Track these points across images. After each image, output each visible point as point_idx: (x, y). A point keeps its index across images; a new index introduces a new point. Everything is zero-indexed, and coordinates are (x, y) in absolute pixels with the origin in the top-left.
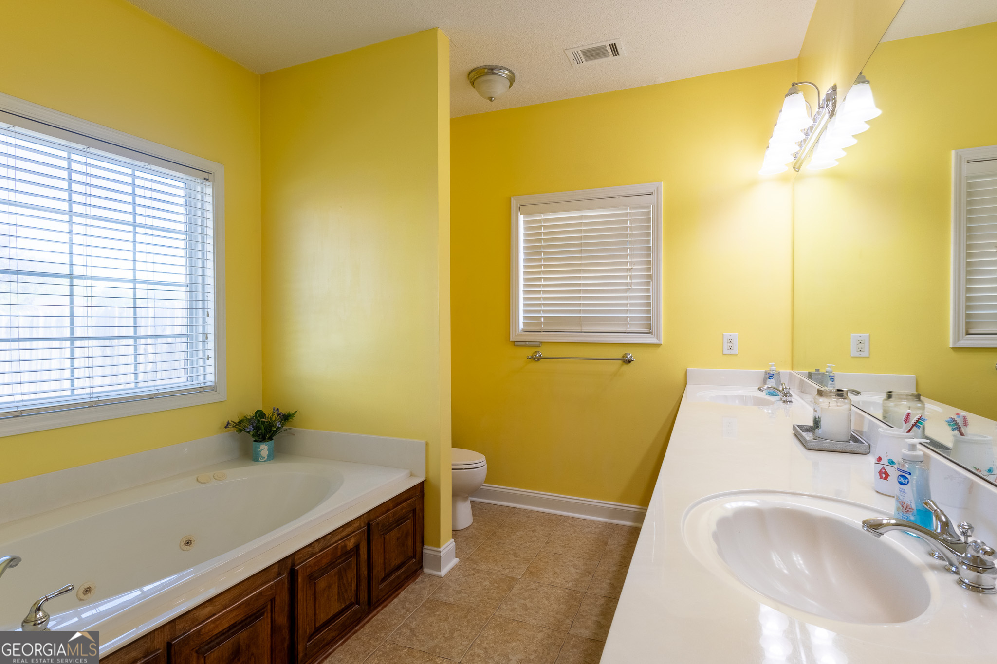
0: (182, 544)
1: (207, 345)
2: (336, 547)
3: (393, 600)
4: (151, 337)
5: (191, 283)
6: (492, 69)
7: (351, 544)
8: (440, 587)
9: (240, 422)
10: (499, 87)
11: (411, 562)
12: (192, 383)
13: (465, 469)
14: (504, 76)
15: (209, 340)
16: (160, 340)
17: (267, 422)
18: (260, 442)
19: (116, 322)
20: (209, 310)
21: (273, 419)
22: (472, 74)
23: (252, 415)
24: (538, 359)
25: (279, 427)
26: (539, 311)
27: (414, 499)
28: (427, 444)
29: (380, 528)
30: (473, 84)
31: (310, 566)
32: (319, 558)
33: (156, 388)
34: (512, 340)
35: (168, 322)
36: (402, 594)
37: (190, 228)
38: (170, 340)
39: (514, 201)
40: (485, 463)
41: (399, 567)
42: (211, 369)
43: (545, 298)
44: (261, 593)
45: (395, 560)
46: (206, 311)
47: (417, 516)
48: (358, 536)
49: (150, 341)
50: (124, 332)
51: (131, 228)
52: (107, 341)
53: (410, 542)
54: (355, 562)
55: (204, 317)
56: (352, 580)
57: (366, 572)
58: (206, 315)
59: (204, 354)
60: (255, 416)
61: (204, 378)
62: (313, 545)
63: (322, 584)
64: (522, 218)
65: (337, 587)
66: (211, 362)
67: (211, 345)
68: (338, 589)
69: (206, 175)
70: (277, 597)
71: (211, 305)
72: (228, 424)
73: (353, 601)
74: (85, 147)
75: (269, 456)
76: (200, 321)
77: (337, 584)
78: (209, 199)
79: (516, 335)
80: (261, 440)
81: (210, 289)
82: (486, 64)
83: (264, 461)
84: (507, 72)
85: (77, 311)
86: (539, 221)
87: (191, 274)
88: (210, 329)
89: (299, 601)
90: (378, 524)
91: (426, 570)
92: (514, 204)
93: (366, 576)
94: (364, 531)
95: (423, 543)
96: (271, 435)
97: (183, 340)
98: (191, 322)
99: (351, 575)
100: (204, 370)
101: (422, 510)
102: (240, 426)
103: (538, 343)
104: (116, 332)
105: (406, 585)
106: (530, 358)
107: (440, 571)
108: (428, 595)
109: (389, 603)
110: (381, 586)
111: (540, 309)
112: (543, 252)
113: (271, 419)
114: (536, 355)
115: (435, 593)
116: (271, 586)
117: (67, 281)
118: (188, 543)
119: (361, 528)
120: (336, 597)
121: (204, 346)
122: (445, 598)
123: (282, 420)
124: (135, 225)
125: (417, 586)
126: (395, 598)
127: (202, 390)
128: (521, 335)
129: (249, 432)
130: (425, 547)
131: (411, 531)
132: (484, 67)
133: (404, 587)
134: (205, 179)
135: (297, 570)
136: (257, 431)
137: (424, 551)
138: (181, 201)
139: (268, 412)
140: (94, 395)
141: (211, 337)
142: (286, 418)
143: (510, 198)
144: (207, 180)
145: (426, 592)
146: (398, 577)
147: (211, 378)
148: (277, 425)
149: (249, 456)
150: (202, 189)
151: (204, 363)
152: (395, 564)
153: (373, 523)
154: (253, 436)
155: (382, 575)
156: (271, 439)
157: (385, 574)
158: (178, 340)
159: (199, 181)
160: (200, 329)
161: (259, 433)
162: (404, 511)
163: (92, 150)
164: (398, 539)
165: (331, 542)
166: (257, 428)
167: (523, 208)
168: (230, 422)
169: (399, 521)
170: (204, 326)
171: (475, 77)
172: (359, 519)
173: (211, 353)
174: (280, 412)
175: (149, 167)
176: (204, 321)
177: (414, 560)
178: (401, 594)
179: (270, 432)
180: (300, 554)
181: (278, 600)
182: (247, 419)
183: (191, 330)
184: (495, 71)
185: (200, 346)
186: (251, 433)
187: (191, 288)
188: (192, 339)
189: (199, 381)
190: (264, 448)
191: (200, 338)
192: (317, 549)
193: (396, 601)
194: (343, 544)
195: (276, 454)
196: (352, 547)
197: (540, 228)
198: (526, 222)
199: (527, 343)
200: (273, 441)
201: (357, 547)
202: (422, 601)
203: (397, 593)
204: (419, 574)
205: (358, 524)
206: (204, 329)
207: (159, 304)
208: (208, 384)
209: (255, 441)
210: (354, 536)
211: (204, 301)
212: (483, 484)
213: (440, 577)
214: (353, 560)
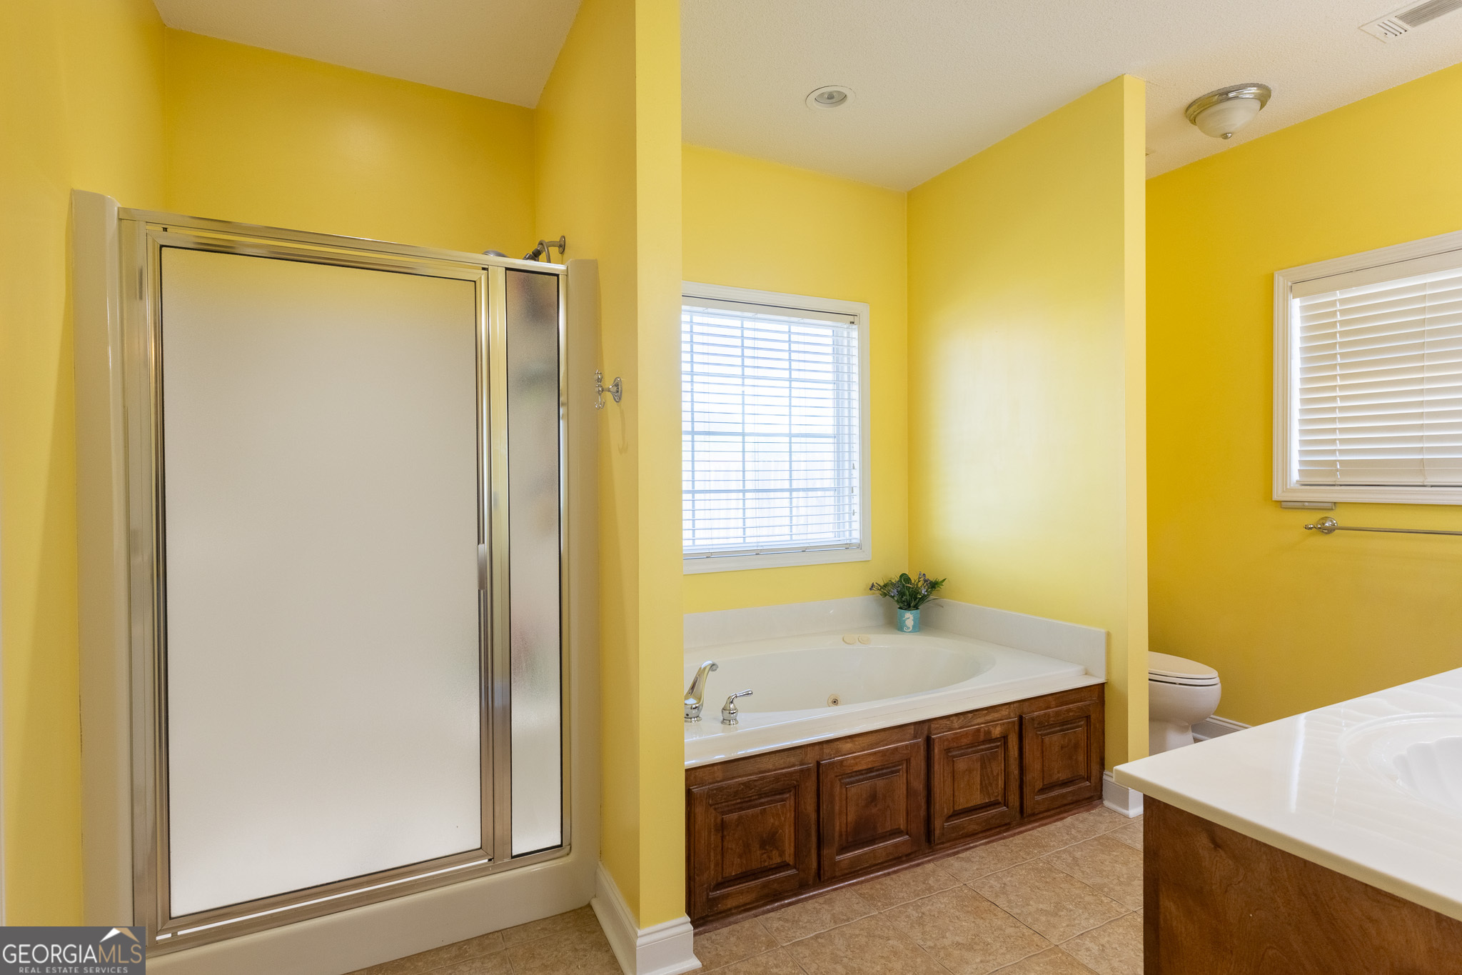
0: (830, 701)
1: (852, 500)
2: (978, 730)
3: (1055, 821)
4: (804, 490)
5: (838, 434)
6: (1227, 93)
7: (997, 732)
8: (1125, 828)
9: (885, 586)
10: (1241, 116)
11: (1083, 784)
12: (838, 539)
13: (1180, 684)
14: (1247, 96)
15: (854, 494)
16: (811, 494)
17: (913, 588)
18: (905, 609)
19: (772, 475)
20: (854, 462)
21: (919, 585)
22: (1191, 110)
23: (897, 580)
24: (1330, 531)
25: (924, 596)
26: (1333, 452)
27: (1087, 703)
28: (1108, 635)
29: (1036, 725)
30: (1193, 121)
31: (947, 740)
32: (958, 735)
33: (808, 541)
34: (1275, 497)
35: (817, 475)
36: (1069, 820)
37: (838, 376)
38: (819, 494)
39: (1281, 278)
40: (1217, 680)
41: (1065, 784)
42: (856, 526)
43: (1342, 430)
44: (896, 748)
45: (1058, 772)
46: (852, 463)
47: (1092, 727)
48: (1006, 726)
49: (801, 494)
50: (779, 485)
51: (787, 384)
52: (765, 494)
53: (1081, 757)
54: (1003, 755)
55: (850, 470)
56: (998, 774)
57: (1017, 772)
58: (852, 467)
59: (850, 509)
60: (900, 581)
61: (850, 535)
62: (951, 719)
63: (961, 765)
64: (1296, 305)
65: (979, 776)
66: (857, 517)
67: (856, 500)
68: (981, 778)
69: (851, 319)
70: (912, 758)
71: (856, 457)
72: (873, 586)
73: (1000, 800)
74: (754, 314)
75: (914, 627)
76: (847, 474)
77: (979, 772)
78: (855, 343)
79: (1283, 491)
80: (906, 607)
81: (856, 439)
82: (1213, 90)
83: (909, 632)
84: (1254, 90)
85: (749, 466)
86: (1333, 303)
87: (838, 425)
88: (856, 483)
89: (935, 773)
90: (1033, 719)
91: (1106, 803)
92: (1280, 283)
93: (1017, 777)
94: (1014, 722)
95: (1102, 765)
96: (917, 604)
97: (832, 493)
98: (838, 475)
99: (997, 768)
100: (850, 526)
101: (1102, 721)
102: (884, 589)
103: (1330, 505)
104: (772, 485)
105: (1075, 811)
106: (1311, 528)
107: (1128, 810)
108: (1105, 831)
109: (1050, 823)
110: (1038, 798)
111: (1334, 448)
112: (1340, 354)
113: (917, 585)
114: (1324, 524)
115: (1115, 832)
116: (906, 746)
117: (740, 438)
118: (835, 702)
119: (1011, 718)
120: (979, 787)
121: (850, 501)
122: (1129, 841)
123: (929, 588)
124: (790, 380)
125: (1092, 818)
126: (1057, 820)
127: (848, 547)
128: (1293, 491)
129: (893, 597)
130: (1106, 772)
131: (1083, 743)
132: (1212, 95)
133: (1072, 812)
134: (851, 323)
135: (934, 739)
136: (902, 597)
137: (1104, 777)
138: (829, 350)
139: (914, 578)
140: (760, 544)
141: (857, 491)
142: (934, 585)
143: (1273, 276)
144: (853, 323)
145: (1103, 827)
146: (1063, 796)
147: (856, 536)
148: (923, 592)
149: (895, 625)
150: (848, 333)
151: (850, 518)
152: (1058, 778)
153: (1027, 717)
154: (898, 601)
155: (1039, 785)
156: (916, 607)
157: (1044, 785)
158: (828, 493)
159: (845, 326)
160: (847, 482)
161: (903, 599)
162: (1071, 714)
163: (759, 316)
164: (1062, 748)
165: (973, 723)
166: (901, 594)
167: (1298, 286)
168: (875, 584)
169: (1065, 724)
170: (850, 479)
171: (1195, 113)
172: (1007, 706)
173: (857, 508)
174: (926, 578)
175: (802, 321)
176: (850, 474)
177: (1088, 783)
178: (1067, 819)
179: (915, 600)
180: (937, 724)
181: (913, 763)
182: (892, 584)
183: (838, 484)
184: (1231, 95)
185: (847, 499)
186: (896, 599)
187: (838, 440)
188: (839, 493)
189: (845, 538)
190: (909, 617)
191: (847, 492)
192: (956, 725)
193: (1059, 824)
194: (986, 729)
195: (923, 626)
196: (998, 736)
197: (1334, 314)
198: (1304, 309)
199: (1307, 504)
200: (918, 611)
201: (1004, 738)
202: (1095, 834)
203: (1062, 816)
204: (1097, 806)
205: (1007, 713)
206: (850, 483)
207: (810, 457)
208: (853, 541)
209: (900, 608)
210: (1001, 724)
211: (850, 452)
212: (1212, 716)
213: (1126, 817)
214: (1001, 752)
